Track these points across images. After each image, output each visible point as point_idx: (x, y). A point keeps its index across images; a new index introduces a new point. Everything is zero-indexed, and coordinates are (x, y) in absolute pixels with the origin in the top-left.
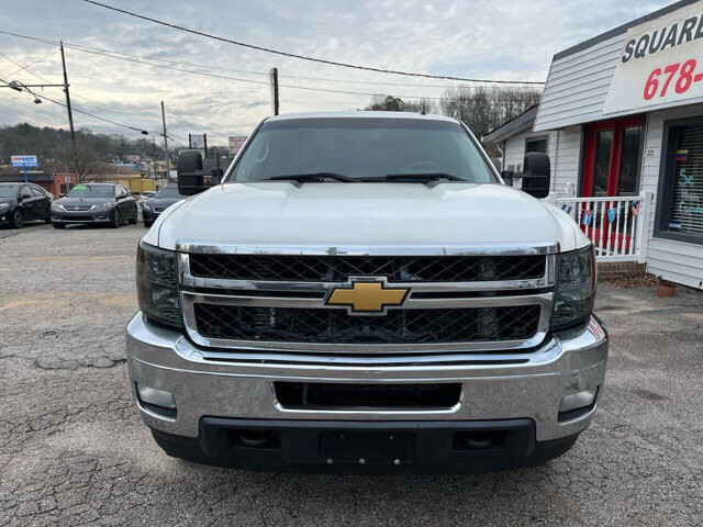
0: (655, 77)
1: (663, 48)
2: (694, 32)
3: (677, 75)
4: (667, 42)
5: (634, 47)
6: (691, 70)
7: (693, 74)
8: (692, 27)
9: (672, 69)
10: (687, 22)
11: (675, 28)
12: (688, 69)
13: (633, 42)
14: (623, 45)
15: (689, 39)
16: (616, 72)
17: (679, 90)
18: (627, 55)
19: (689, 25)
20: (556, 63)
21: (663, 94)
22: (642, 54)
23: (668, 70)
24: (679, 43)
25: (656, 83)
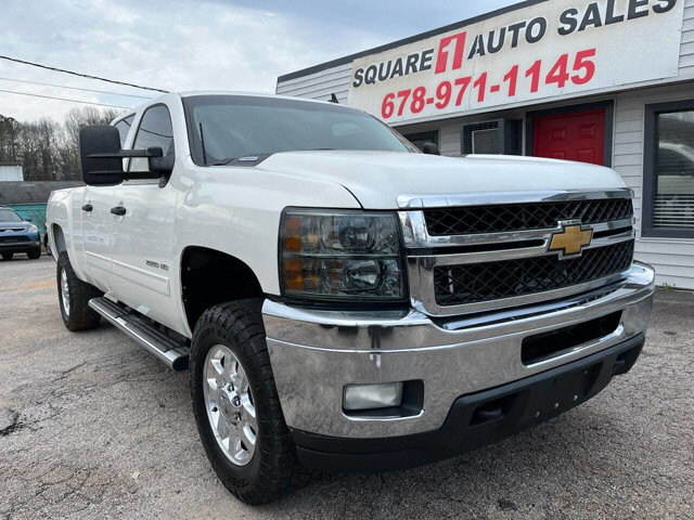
0: (389, 100)
1: (392, 77)
2: (418, 65)
3: (410, 99)
4: (395, 72)
5: (363, 75)
6: (423, 95)
7: (425, 98)
8: (416, 61)
9: (405, 94)
10: (410, 58)
11: (399, 61)
12: (419, 94)
13: (362, 71)
14: (352, 73)
15: (415, 70)
16: (349, 95)
17: (414, 110)
18: (358, 82)
19: (413, 60)
20: (281, 84)
21: (400, 113)
22: (373, 81)
23: (400, 94)
24: (407, 72)
25: (391, 105)
